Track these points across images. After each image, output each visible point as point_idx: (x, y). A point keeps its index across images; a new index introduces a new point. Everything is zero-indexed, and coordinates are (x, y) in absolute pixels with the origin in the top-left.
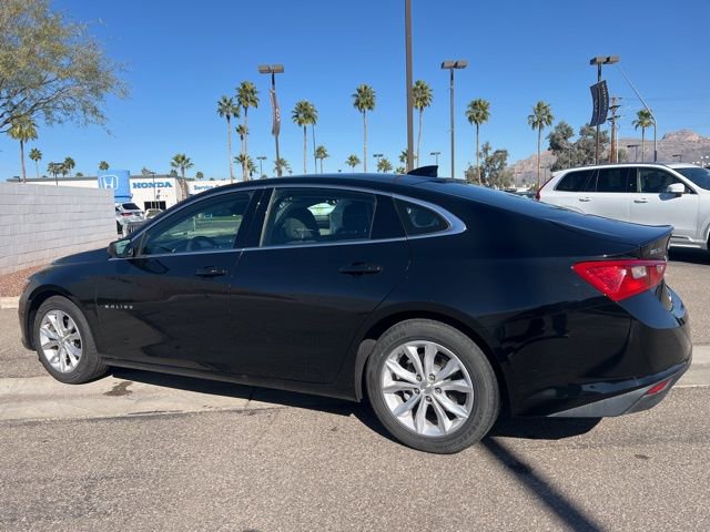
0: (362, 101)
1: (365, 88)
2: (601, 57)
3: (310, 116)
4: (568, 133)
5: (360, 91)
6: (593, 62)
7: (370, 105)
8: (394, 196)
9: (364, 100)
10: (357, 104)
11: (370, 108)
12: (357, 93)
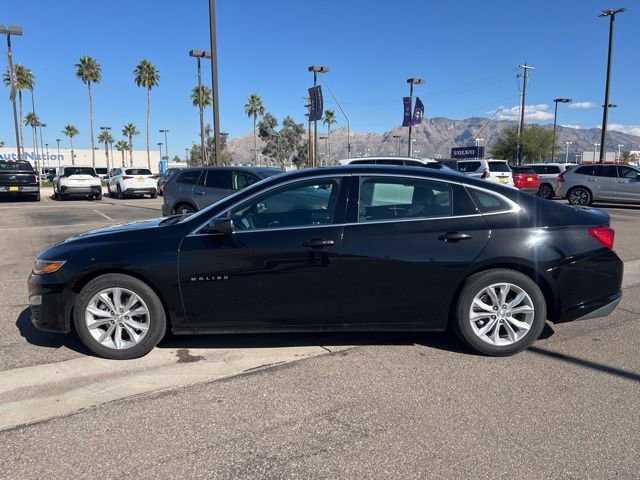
0: (86, 72)
1: (89, 60)
2: (317, 67)
3: (25, 82)
4: (273, 123)
5: (84, 62)
6: (311, 69)
7: (95, 77)
8: (465, 185)
9: (88, 71)
10: (80, 74)
11: (95, 81)
12: (80, 63)
